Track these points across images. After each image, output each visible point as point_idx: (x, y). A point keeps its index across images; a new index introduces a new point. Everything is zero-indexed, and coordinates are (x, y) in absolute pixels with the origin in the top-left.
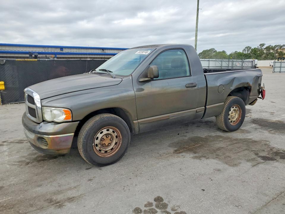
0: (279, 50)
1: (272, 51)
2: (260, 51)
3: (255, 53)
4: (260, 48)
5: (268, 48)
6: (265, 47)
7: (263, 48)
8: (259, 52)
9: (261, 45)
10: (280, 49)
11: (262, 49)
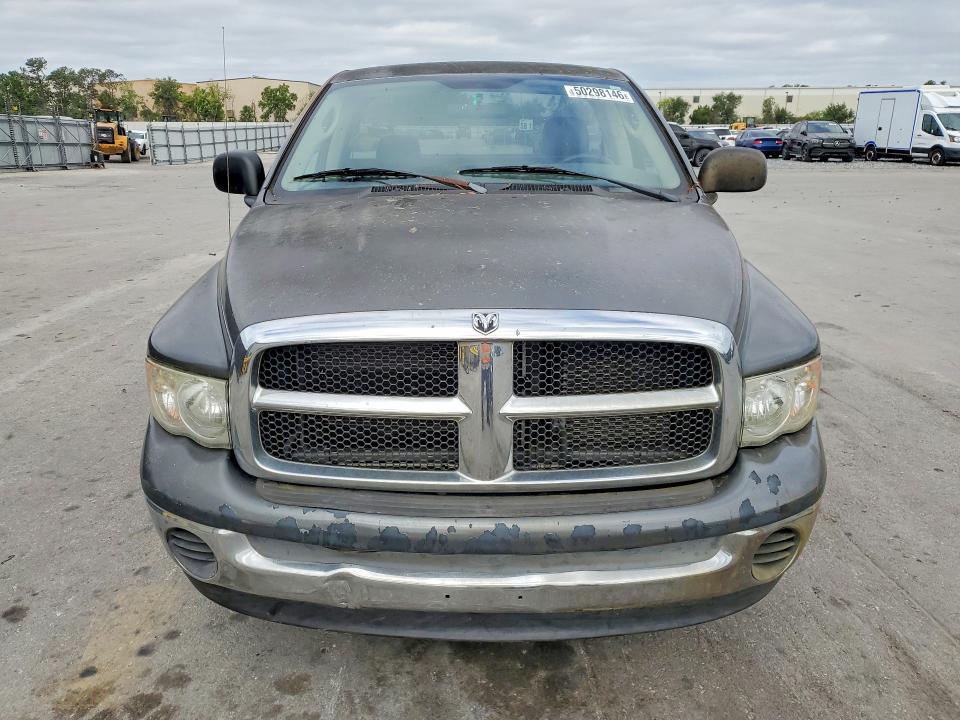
0: (100, 89)
1: (75, 89)
2: (32, 85)
3: (19, 93)
4: (31, 75)
5: (59, 76)
6: (46, 72)
7: (40, 73)
8: (30, 89)
9: (31, 63)
10: (101, 83)
11: (38, 78)
